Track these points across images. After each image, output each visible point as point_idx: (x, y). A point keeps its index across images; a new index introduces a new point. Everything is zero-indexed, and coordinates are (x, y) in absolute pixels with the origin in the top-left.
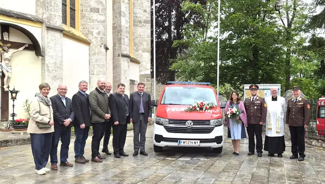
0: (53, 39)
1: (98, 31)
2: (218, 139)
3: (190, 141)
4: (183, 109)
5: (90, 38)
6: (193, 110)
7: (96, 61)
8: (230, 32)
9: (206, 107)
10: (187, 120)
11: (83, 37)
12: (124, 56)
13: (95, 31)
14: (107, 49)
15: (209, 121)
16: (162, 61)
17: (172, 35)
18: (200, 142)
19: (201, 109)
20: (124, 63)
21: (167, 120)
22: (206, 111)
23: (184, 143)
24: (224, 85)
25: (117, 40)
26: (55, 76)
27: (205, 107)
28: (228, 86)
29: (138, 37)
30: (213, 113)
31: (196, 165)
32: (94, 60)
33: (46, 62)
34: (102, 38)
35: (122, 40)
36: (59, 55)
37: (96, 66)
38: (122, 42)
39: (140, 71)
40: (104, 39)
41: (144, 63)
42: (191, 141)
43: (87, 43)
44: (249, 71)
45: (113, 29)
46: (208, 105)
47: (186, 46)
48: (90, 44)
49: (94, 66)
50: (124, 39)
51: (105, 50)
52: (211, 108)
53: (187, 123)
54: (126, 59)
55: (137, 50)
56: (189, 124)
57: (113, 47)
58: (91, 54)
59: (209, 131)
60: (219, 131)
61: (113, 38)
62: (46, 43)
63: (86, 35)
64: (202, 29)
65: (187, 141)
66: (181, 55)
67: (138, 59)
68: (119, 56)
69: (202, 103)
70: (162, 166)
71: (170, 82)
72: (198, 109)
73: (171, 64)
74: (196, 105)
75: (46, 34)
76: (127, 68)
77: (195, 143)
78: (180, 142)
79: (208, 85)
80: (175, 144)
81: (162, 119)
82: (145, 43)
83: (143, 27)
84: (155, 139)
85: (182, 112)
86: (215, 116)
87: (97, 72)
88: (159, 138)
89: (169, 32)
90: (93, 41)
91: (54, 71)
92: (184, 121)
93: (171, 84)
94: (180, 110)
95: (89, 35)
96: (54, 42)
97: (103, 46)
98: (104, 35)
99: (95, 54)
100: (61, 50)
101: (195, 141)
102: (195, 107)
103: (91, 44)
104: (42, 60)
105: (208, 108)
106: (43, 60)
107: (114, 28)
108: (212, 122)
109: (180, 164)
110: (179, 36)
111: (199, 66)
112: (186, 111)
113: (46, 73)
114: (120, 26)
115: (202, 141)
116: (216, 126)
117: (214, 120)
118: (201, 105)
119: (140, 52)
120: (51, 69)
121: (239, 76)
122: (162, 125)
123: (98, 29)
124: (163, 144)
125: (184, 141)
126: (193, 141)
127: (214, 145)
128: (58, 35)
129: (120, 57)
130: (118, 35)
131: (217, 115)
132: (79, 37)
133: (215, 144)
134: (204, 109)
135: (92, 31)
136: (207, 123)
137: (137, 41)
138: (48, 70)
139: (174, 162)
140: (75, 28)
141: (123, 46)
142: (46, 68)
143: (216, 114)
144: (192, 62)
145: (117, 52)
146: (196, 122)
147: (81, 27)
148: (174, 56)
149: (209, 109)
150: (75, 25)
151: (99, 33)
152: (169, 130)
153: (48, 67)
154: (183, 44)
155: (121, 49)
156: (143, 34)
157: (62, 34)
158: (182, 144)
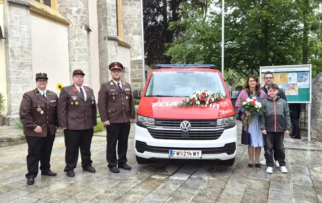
0: (18, 16)
1: (77, 8)
2: (230, 148)
3: (187, 151)
4: (176, 103)
5: (69, 18)
6: (191, 104)
7: (77, 45)
8: (235, 8)
9: (211, 100)
10: (182, 120)
11: (61, 16)
12: (110, 39)
13: (74, 9)
14: (89, 30)
15: (215, 120)
16: (156, 47)
17: (168, 17)
18: (203, 153)
19: (203, 102)
20: (111, 47)
21: (153, 120)
22: (211, 105)
23: (178, 154)
24: (228, 71)
25: (103, 21)
26: (22, 63)
27: (208, 99)
28: (231, 72)
29: (128, 17)
30: (221, 108)
31: (196, 192)
32: (74, 44)
33: (10, 46)
34: (82, 17)
35: (108, 20)
36: (27, 36)
37: (77, 51)
38: (108, 23)
39: (131, 56)
40: (84, 19)
41: (135, 48)
42: (189, 151)
43: (66, 23)
44: (258, 53)
45: (98, 9)
46: (213, 96)
47: (183, 28)
48: (69, 24)
49: (74, 51)
50: (110, 19)
51: (86, 32)
52: (218, 100)
53: (181, 124)
54: (112, 42)
55: (127, 33)
56: (184, 126)
57: (99, 29)
58: (71, 37)
59: (216, 135)
60: (230, 136)
61: (98, 18)
62: (9, 21)
63: (64, 14)
64: (201, 9)
65: (183, 151)
66: (178, 39)
67: (129, 43)
68: (105, 39)
69: (204, 94)
70: (143, 194)
71: (160, 65)
72: (198, 103)
73: (166, 49)
74: (195, 96)
75: (8, 11)
76: (114, 53)
77: (195, 154)
78: (171, 153)
79: (211, 68)
80: (165, 156)
81: (145, 118)
82: (136, 25)
83: (133, 6)
84: (137, 147)
85: (174, 108)
86: (223, 112)
87: (78, 58)
88: (141, 146)
89: (164, 14)
90: (72, 21)
91: (21, 57)
92: (176, 122)
93: (160, 68)
94: (171, 105)
95: (68, 14)
96: (19, 21)
97: (84, 26)
98: (85, 13)
99: (74, 37)
100: (28, 31)
101: (195, 151)
102: (193, 100)
103: (71, 25)
104: (5, 43)
105: (213, 100)
106: (7, 43)
107: (99, 6)
108: (219, 121)
109: (172, 188)
110: (176, 17)
111: (198, 49)
112: (181, 106)
113: (11, 60)
114: (105, 4)
115: (205, 151)
116: (226, 128)
117: (221, 119)
118: (202, 97)
119: (130, 35)
120: (16, 54)
121: (245, 60)
122: (145, 127)
123: (77, 6)
124: (147, 155)
125: (178, 151)
126: (192, 152)
127: (224, 156)
128: (24, 12)
129: (107, 40)
130: (103, 15)
131: (227, 112)
132: (54, 16)
133: (225, 154)
134: (207, 103)
135: (71, 9)
136: (212, 123)
137: (126, 22)
138: (13, 56)
139: (162, 185)
140: (50, 6)
141: (109, 28)
142: (10, 53)
143: (226, 109)
144: (190, 46)
145: (104, 35)
146: (195, 122)
147: (57, 5)
148: (169, 39)
149: (214, 102)
150: (50, 2)
151: (78, 12)
152: (156, 135)
153: (12, 51)
154: (179, 26)
155: (107, 30)
156: (134, 14)
157: (29, 11)
158: (175, 156)
